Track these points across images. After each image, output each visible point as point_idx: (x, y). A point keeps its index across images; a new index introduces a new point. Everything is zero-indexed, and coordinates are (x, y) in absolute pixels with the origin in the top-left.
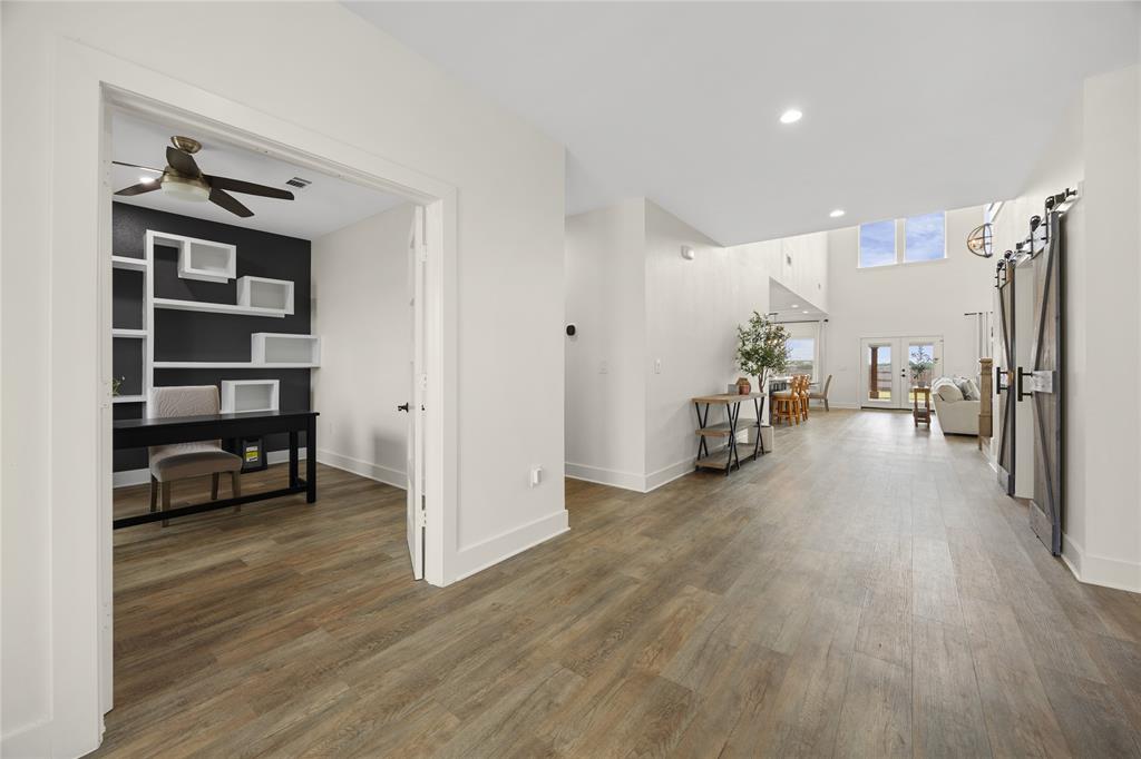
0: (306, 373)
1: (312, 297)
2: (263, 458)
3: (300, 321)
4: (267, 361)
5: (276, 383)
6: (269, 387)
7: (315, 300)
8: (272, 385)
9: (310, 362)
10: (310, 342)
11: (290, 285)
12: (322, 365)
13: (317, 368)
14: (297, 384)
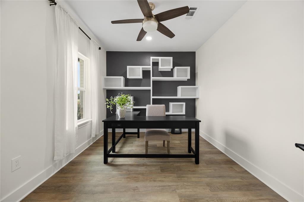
0: (194, 100)
1: (196, 72)
2: (181, 130)
3: (192, 81)
4: (181, 96)
5: (184, 104)
6: (182, 105)
7: (197, 73)
8: (183, 104)
9: (195, 96)
10: (196, 89)
11: (189, 68)
12: (200, 97)
13: (198, 98)
14: (191, 104)
